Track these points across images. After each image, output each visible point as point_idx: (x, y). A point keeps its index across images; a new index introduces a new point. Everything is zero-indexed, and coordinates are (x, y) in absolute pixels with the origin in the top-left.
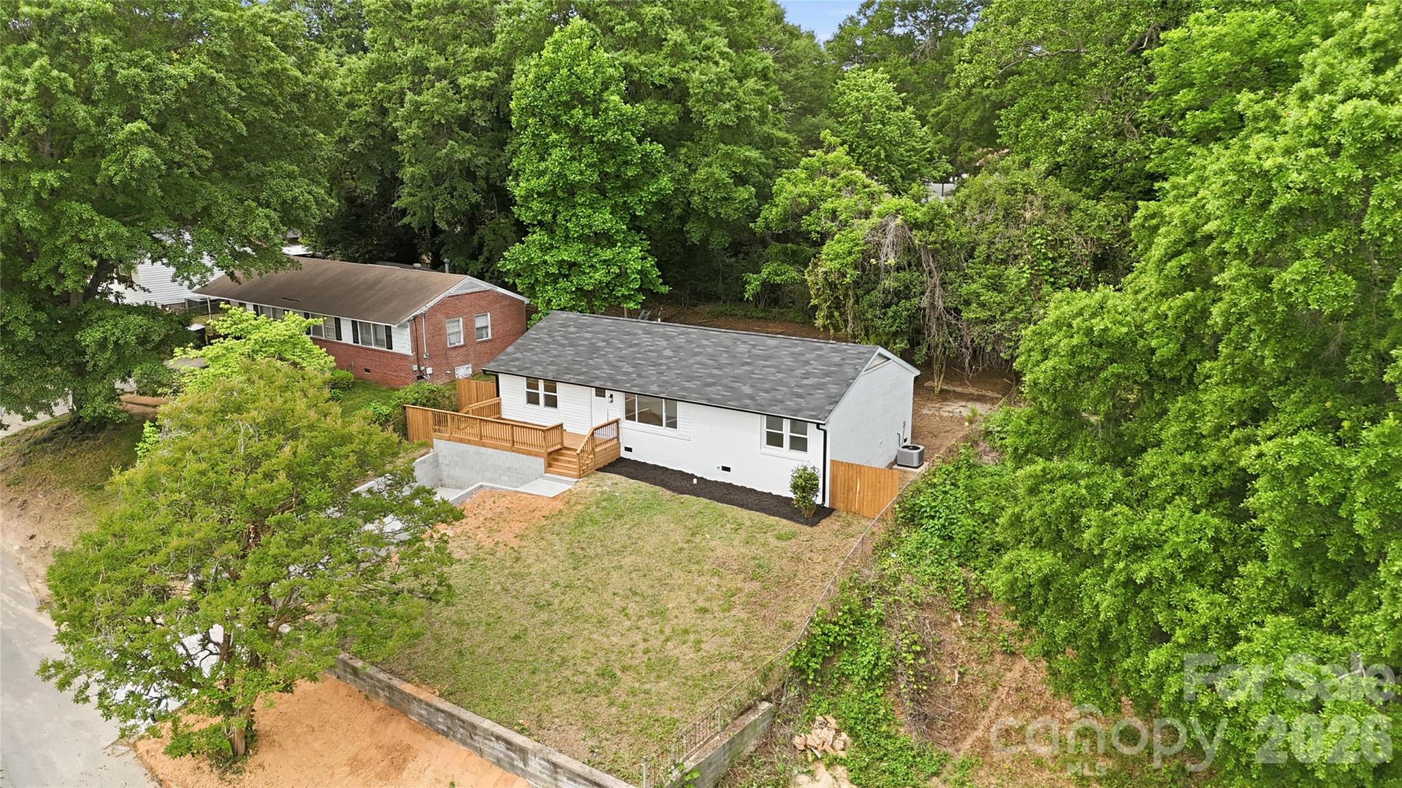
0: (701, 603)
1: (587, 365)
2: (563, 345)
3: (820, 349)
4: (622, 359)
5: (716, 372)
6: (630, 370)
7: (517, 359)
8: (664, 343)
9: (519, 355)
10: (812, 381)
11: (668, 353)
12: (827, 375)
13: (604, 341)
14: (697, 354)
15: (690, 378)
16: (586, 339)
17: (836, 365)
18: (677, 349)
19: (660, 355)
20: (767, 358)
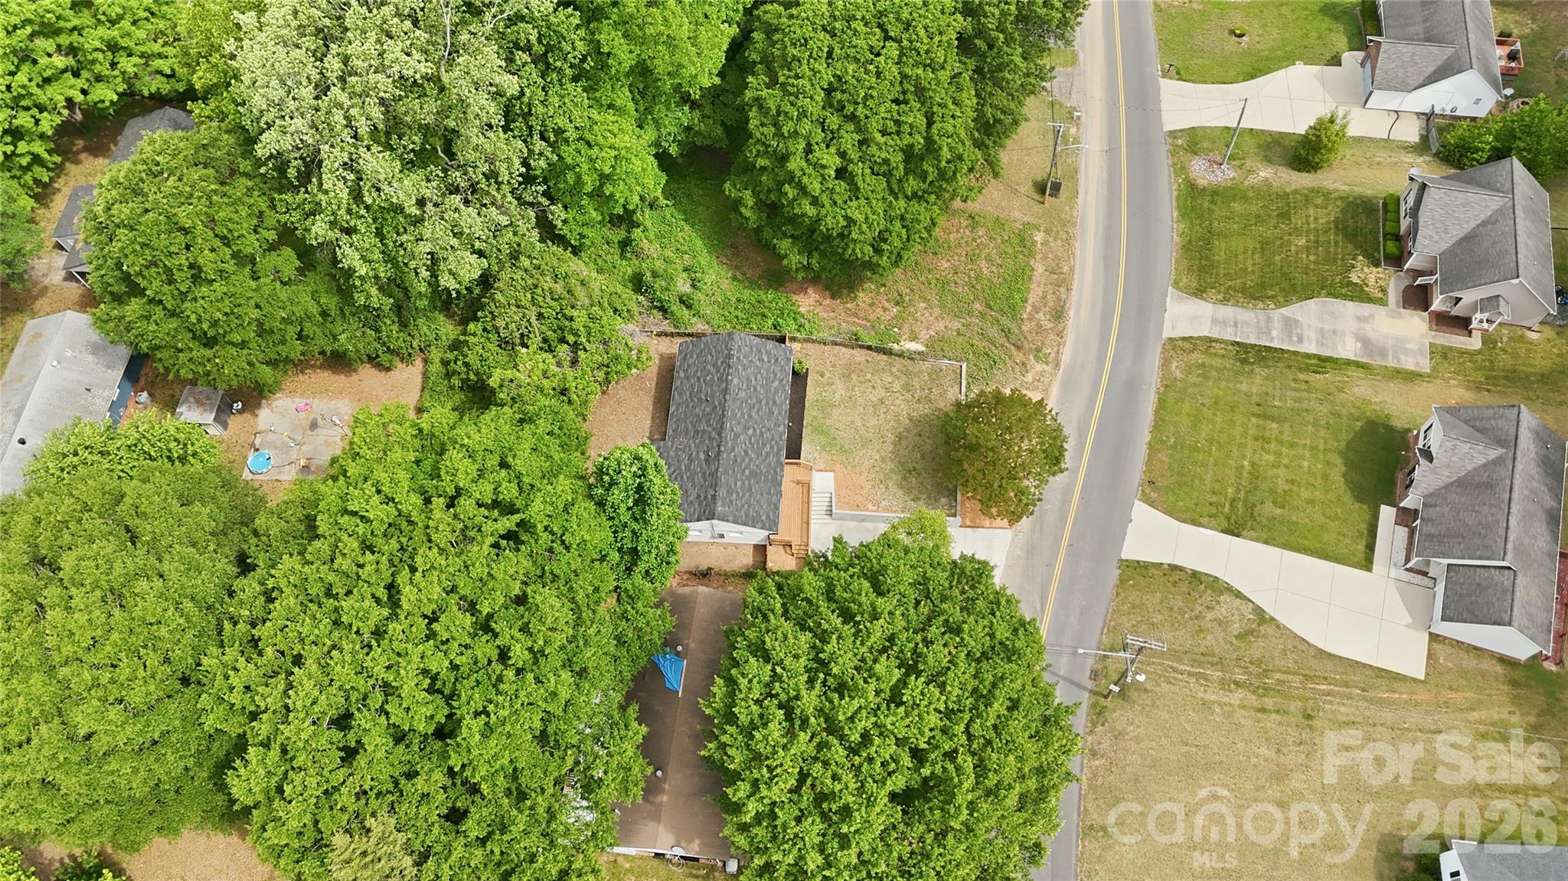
0: (870, 389)
1: (768, 472)
2: (750, 496)
3: (738, 358)
4: (759, 455)
5: (764, 402)
6: (768, 446)
7: (768, 517)
8: (742, 437)
9: (764, 518)
10: (765, 358)
11: (750, 432)
12: (759, 351)
13: (744, 471)
14: (750, 416)
15: (771, 413)
16: (743, 483)
17: (751, 348)
18: (746, 428)
19: (753, 435)
20: (749, 380)
